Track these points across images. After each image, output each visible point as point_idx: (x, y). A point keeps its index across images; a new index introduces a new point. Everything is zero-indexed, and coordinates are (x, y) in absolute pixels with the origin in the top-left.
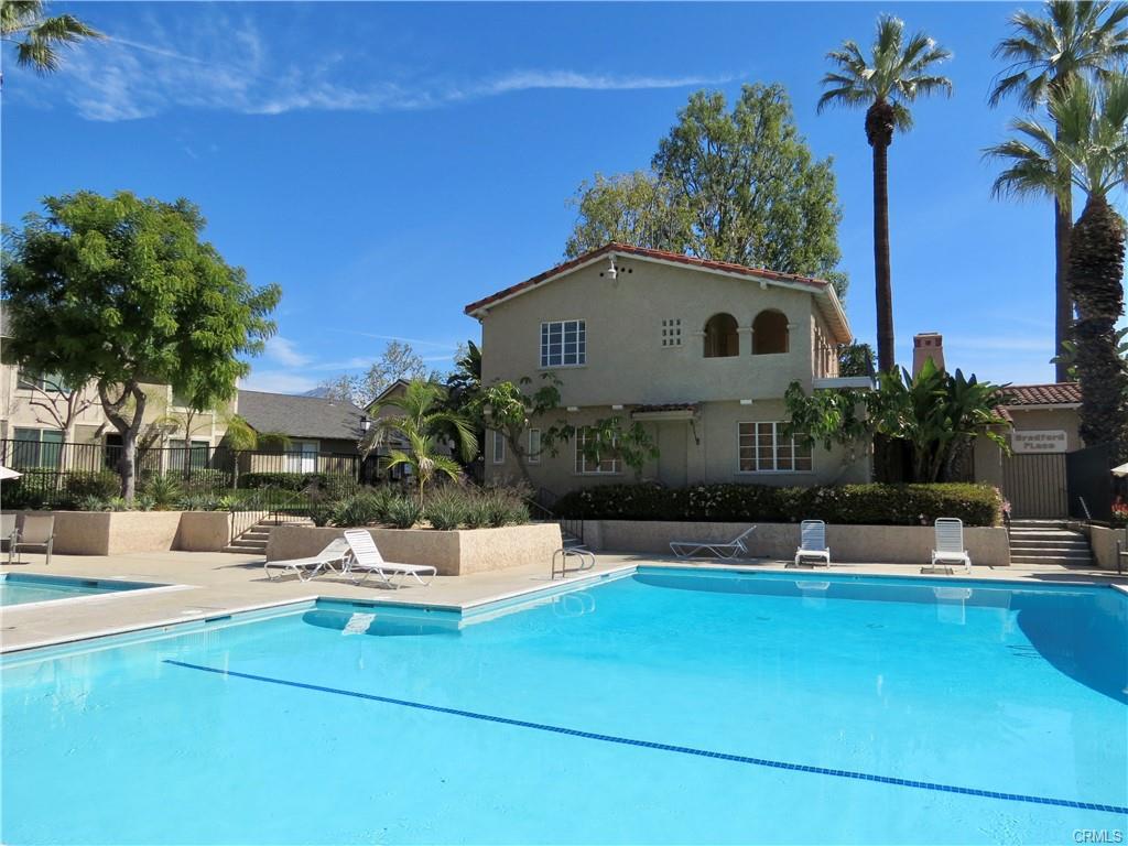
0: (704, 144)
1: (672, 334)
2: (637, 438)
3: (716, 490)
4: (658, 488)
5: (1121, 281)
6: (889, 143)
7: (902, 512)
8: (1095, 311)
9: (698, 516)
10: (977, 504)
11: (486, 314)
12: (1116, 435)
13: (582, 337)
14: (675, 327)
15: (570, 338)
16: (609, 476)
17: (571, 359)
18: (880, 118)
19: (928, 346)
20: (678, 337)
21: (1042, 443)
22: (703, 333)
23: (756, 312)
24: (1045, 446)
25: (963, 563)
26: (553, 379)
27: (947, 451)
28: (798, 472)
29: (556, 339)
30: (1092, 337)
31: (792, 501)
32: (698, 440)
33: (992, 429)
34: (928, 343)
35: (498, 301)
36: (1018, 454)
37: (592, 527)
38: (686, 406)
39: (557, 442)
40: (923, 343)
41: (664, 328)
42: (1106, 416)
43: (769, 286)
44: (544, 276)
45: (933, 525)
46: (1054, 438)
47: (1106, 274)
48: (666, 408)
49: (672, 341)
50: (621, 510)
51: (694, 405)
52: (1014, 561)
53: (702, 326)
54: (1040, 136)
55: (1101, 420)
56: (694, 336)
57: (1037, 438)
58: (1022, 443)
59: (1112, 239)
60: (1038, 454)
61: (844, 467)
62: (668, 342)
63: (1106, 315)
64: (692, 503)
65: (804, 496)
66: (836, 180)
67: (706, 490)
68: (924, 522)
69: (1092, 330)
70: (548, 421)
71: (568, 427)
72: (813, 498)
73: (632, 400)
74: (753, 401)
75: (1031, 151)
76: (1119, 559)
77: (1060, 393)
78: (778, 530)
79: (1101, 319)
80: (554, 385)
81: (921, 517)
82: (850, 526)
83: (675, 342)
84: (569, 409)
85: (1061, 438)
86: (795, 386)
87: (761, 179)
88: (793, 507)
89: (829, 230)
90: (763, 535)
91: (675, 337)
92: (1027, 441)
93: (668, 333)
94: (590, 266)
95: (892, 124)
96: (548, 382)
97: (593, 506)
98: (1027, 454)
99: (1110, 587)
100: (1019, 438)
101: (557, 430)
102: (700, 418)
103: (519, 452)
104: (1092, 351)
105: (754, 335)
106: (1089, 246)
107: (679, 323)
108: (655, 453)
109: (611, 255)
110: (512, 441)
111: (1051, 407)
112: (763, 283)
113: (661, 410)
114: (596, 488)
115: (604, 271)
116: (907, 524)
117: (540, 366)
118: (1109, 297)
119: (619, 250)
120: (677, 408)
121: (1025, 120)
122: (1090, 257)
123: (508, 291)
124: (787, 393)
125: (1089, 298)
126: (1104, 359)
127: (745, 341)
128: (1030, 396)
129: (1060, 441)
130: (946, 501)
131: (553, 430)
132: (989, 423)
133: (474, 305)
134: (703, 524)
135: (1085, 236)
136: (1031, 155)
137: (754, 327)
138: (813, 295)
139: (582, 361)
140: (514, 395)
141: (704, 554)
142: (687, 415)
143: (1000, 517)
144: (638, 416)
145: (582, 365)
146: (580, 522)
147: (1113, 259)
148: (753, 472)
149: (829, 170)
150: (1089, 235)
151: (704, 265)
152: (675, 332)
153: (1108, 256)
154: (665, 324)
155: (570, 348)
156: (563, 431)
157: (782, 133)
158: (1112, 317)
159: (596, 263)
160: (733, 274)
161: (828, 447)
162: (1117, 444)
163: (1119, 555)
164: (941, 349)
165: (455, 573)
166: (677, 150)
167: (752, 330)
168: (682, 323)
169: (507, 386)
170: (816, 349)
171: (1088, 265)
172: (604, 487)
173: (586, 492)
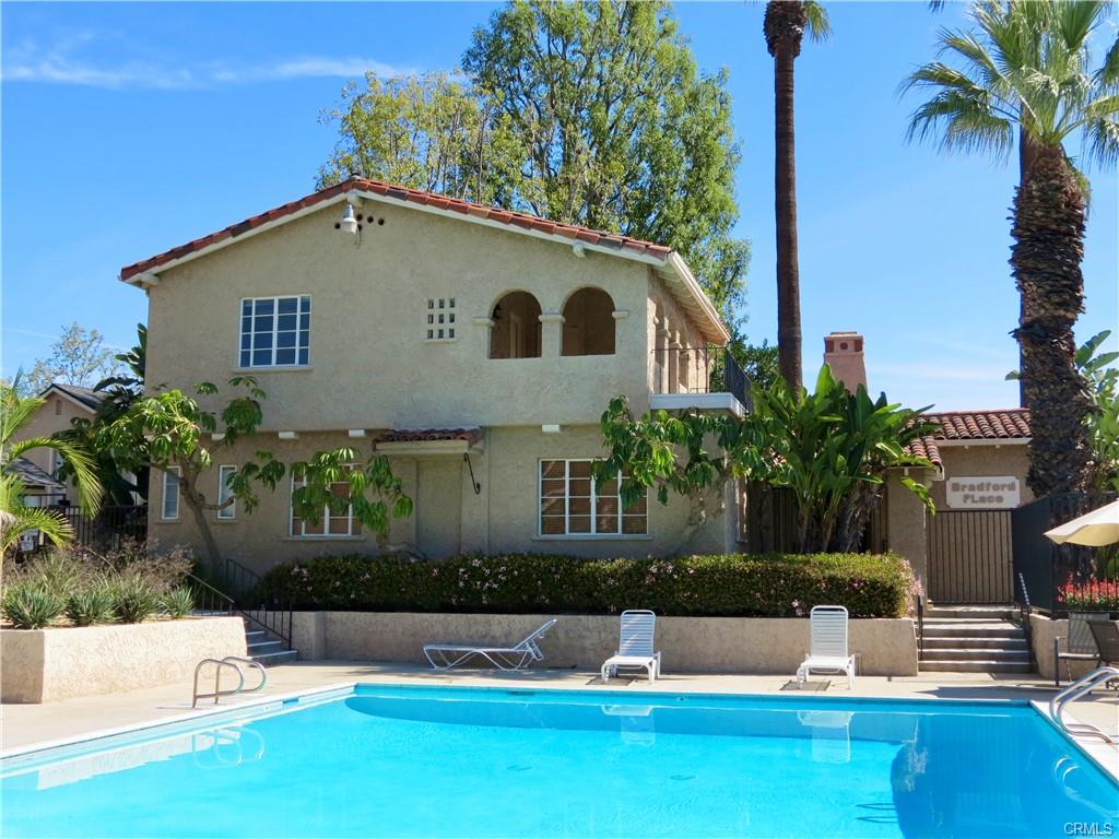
0: (542, 39)
1: (441, 321)
2: (379, 483)
3: (498, 565)
4: (413, 560)
5: (1081, 265)
6: (796, 54)
7: (770, 597)
8: (1047, 306)
9: (470, 605)
10: (873, 585)
11: (154, 281)
12: (1074, 483)
13: (305, 322)
14: (447, 311)
15: (287, 323)
16: (345, 541)
17: (286, 357)
18: (785, 16)
19: (845, 349)
20: (451, 326)
21: (985, 494)
22: (488, 320)
23: (568, 291)
24: (990, 499)
25: (843, 673)
26: (252, 385)
27: (843, 508)
28: (626, 536)
29: (264, 324)
30: (1043, 343)
31: (611, 581)
32: (478, 487)
33: (912, 475)
34: (844, 346)
35: (174, 263)
36: (955, 511)
37: (307, 622)
38: (459, 434)
39: (256, 486)
40: (837, 346)
41: (430, 311)
42: (1060, 457)
43: (587, 252)
44: (247, 225)
45: (809, 616)
46: (1003, 486)
47: (1060, 253)
48: (429, 435)
49: (441, 332)
50: (352, 596)
51: (472, 432)
52: (923, 668)
53: (487, 309)
54: (976, 56)
55: (1055, 461)
56: (475, 327)
57: (981, 487)
58: (960, 494)
59: (1067, 205)
60: (981, 511)
61: (690, 530)
62: (436, 334)
63: (1062, 312)
64: (461, 584)
65: (628, 574)
66: (732, 102)
67: (484, 564)
68: (799, 612)
69: (1043, 334)
70: (243, 454)
71: (275, 463)
72: (643, 577)
73: (380, 422)
74: (563, 427)
75: (962, 78)
76: (1057, 663)
77: (1014, 422)
78: (589, 625)
79: (1054, 317)
80: (252, 397)
81: (796, 604)
82: (694, 620)
83: (446, 334)
84: (281, 435)
85: (1012, 487)
86: (616, 405)
87: (625, 97)
88: (613, 590)
89: (721, 176)
90: (567, 632)
91: (447, 326)
92: (967, 492)
93: (436, 319)
94: (321, 211)
95: (802, 25)
96: (244, 392)
97: (310, 589)
98: (967, 511)
99: (1029, 705)
100: (956, 487)
101: (256, 468)
102: (482, 452)
103: (195, 501)
104: (1043, 362)
105: (565, 326)
106: (1039, 213)
107: (452, 305)
108: (406, 505)
109: (352, 196)
110: (186, 484)
111: (998, 442)
112: (578, 247)
113: (420, 439)
114: (317, 560)
115: (340, 221)
116: (776, 615)
117: (237, 366)
118: (1065, 286)
119: (363, 188)
120: (446, 435)
121: (956, 33)
122: (1040, 229)
123: (191, 247)
124: (605, 416)
125: (1039, 287)
126: (1058, 375)
127: (551, 336)
128: (974, 426)
129: (1010, 493)
130: (831, 579)
131: (250, 468)
132: (907, 464)
133: (136, 266)
134: (479, 617)
135: (1034, 197)
136: (962, 83)
137: (564, 314)
138: (652, 270)
139: (304, 360)
140: (186, 412)
141: (476, 664)
142: (460, 446)
143: (908, 604)
144: (386, 448)
145: (304, 367)
146: (287, 614)
147: (1070, 233)
148: (559, 537)
149: (723, 89)
150: (1038, 198)
151: (490, 216)
152: (447, 319)
153: (1063, 228)
154: (431, 305)
155: (286, 340)
156: (266, 469)
157: (657, 28)
158: (1069, 315)
159: (329, 208)
160: (534, 233)
161: (663, 498)
162: (1075, 498)
163: (1057, 658)
164: (862, 355)
165: (35, 700)
166: (500, 47)
167: (560, 317)
168: (456, 304)
169: (174, 396)
170: (659, 350)
171: (1038, 240)
172: (330, 559)
173: (300, 567)
